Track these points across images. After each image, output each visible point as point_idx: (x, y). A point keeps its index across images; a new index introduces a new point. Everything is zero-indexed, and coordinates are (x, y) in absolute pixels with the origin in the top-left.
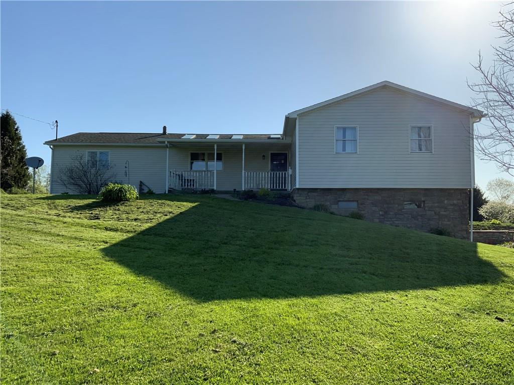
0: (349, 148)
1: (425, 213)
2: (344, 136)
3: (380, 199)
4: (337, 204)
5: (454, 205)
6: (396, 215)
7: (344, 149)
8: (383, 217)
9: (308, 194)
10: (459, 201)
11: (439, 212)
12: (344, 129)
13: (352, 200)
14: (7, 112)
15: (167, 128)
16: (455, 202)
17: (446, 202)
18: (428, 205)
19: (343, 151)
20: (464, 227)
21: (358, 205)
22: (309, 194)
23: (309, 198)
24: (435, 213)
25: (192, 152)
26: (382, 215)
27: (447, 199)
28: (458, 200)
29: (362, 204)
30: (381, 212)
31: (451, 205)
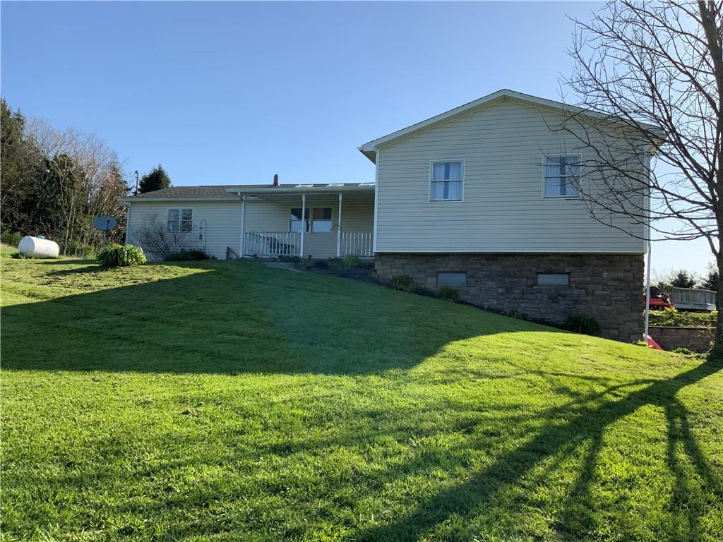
0: (452, 195)
1: (570, 292)
2: (447, 176)
3: (500, 270)
4: (437, 277)
5: (618, 279)
6: (523, 294)
7: (446, 195)
8: (503, 298)
9: (394, 261)
10: (627, 274)
11: (593, 291)
12: (447, 166)
13: (457, 270)
14: (160, 168)
15: (279, 178)
16: (621, 275)
17: (605, 274)
18: (575, 279)
19: (444, 198)
20: (635, 315)
21: (467, 278)
22: (396, 261)
23: (395, 268)
24: (586, 292)
25: (294, 207)
26: (502, 294)
27: (607, 271)
28: (626, 271)
29: (472, 277)
30: (500, 290)
31: (615, 280)
